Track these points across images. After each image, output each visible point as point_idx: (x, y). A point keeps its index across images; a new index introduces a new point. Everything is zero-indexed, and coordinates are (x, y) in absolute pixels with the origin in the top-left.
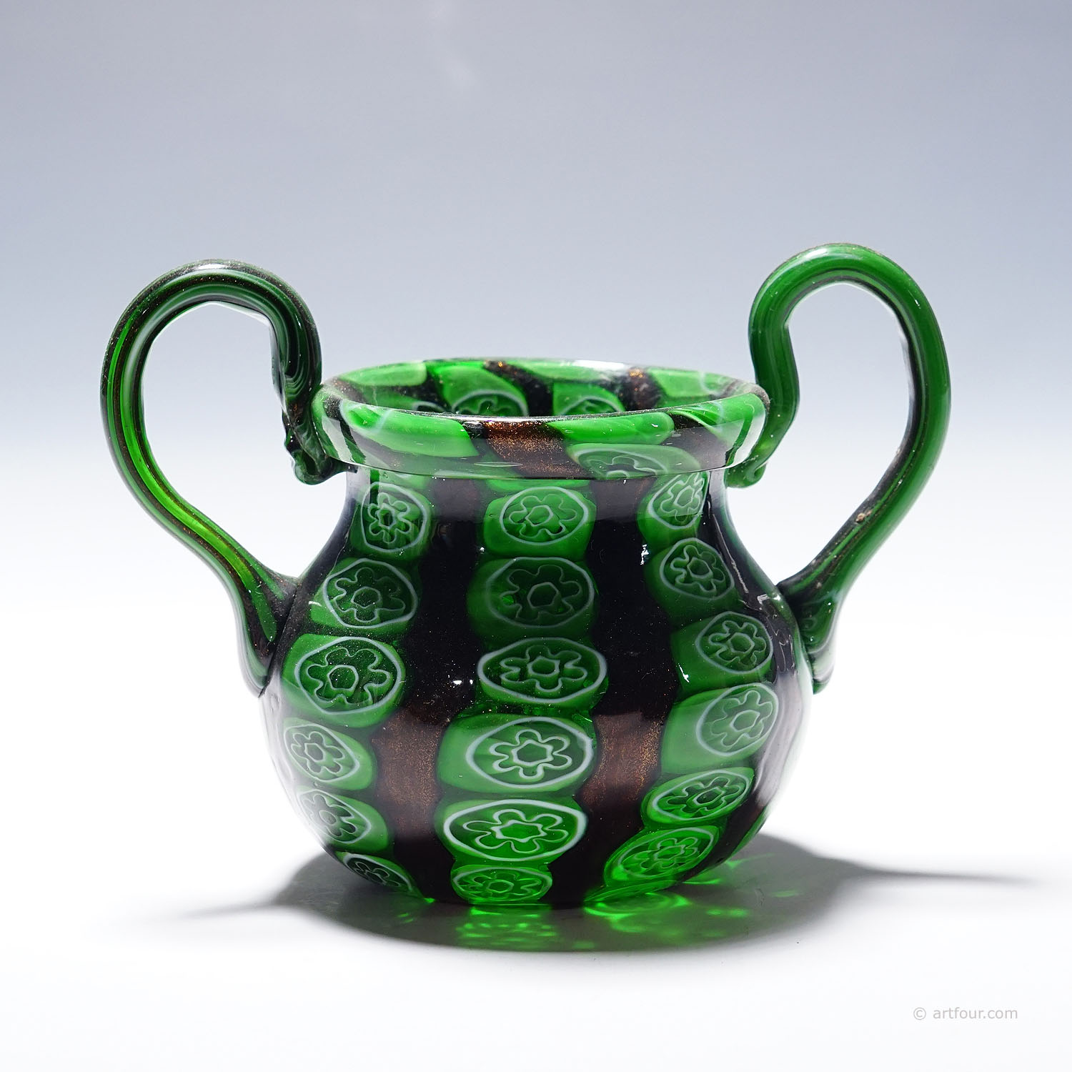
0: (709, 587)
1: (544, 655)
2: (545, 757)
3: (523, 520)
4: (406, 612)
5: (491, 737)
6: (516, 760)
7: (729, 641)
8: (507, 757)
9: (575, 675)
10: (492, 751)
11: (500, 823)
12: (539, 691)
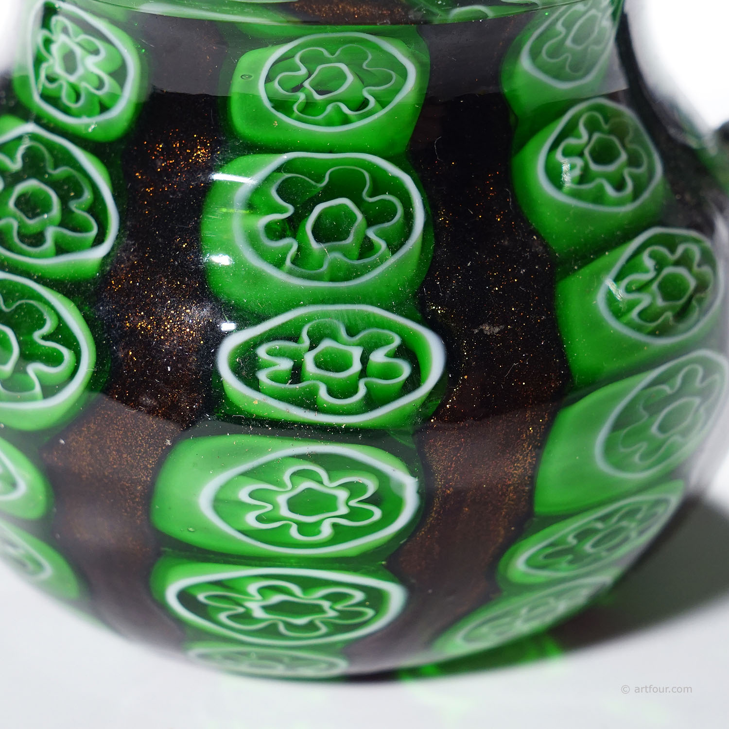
0: (619, 186)
1: (334, 337)
2: (335, 509)
3: (299, 88)
4: (99, 240)
5: (245, 474)
6: (284, 512)
7: (654, 286)
8: (269, 507)
9: (387, 373)
10: (243, 495)
11: (259, 597)
12: (326, 402)
